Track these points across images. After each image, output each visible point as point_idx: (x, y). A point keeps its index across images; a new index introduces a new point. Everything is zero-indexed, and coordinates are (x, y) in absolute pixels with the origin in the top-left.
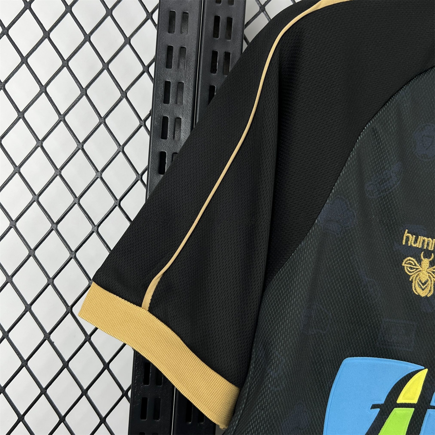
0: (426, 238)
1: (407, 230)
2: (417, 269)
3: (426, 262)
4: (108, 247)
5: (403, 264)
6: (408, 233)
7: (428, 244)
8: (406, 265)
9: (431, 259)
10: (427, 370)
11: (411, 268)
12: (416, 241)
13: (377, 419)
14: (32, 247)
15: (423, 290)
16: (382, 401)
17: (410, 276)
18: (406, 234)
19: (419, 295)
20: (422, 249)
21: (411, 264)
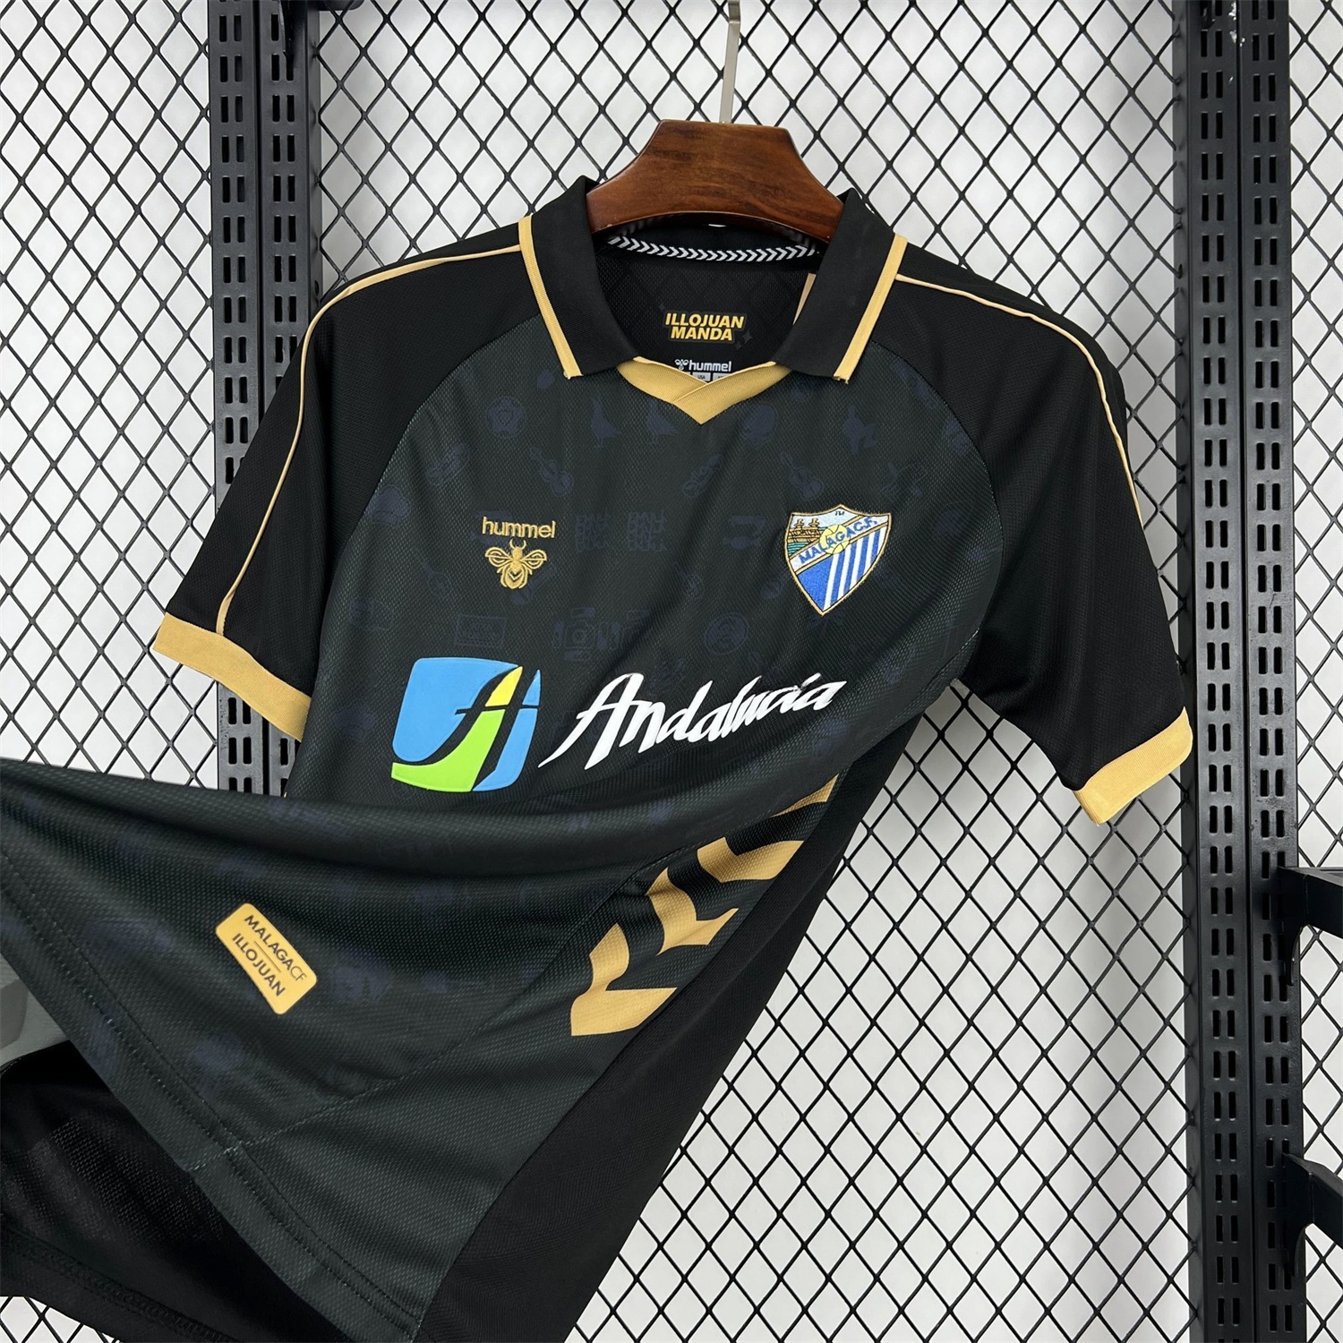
0: (512, 524)
1: (485, 518)
2: (506, 560)
3: (517, 551)
4: (181, 573)
5: (486, 555)
6: (488, 520)
7: (517, 531)
8: (490, 556)
9: (523, 548)
10: (521, 668)
11: (497, 559)
12: (500, 528)
13: (461, 724)
14: (100, 582)
15: (514, 581)
16: (469, 706)
17: (497, 568)
18: (485, 522)
19: (508, 588)
20: (509, 538)
21: (497, 555)
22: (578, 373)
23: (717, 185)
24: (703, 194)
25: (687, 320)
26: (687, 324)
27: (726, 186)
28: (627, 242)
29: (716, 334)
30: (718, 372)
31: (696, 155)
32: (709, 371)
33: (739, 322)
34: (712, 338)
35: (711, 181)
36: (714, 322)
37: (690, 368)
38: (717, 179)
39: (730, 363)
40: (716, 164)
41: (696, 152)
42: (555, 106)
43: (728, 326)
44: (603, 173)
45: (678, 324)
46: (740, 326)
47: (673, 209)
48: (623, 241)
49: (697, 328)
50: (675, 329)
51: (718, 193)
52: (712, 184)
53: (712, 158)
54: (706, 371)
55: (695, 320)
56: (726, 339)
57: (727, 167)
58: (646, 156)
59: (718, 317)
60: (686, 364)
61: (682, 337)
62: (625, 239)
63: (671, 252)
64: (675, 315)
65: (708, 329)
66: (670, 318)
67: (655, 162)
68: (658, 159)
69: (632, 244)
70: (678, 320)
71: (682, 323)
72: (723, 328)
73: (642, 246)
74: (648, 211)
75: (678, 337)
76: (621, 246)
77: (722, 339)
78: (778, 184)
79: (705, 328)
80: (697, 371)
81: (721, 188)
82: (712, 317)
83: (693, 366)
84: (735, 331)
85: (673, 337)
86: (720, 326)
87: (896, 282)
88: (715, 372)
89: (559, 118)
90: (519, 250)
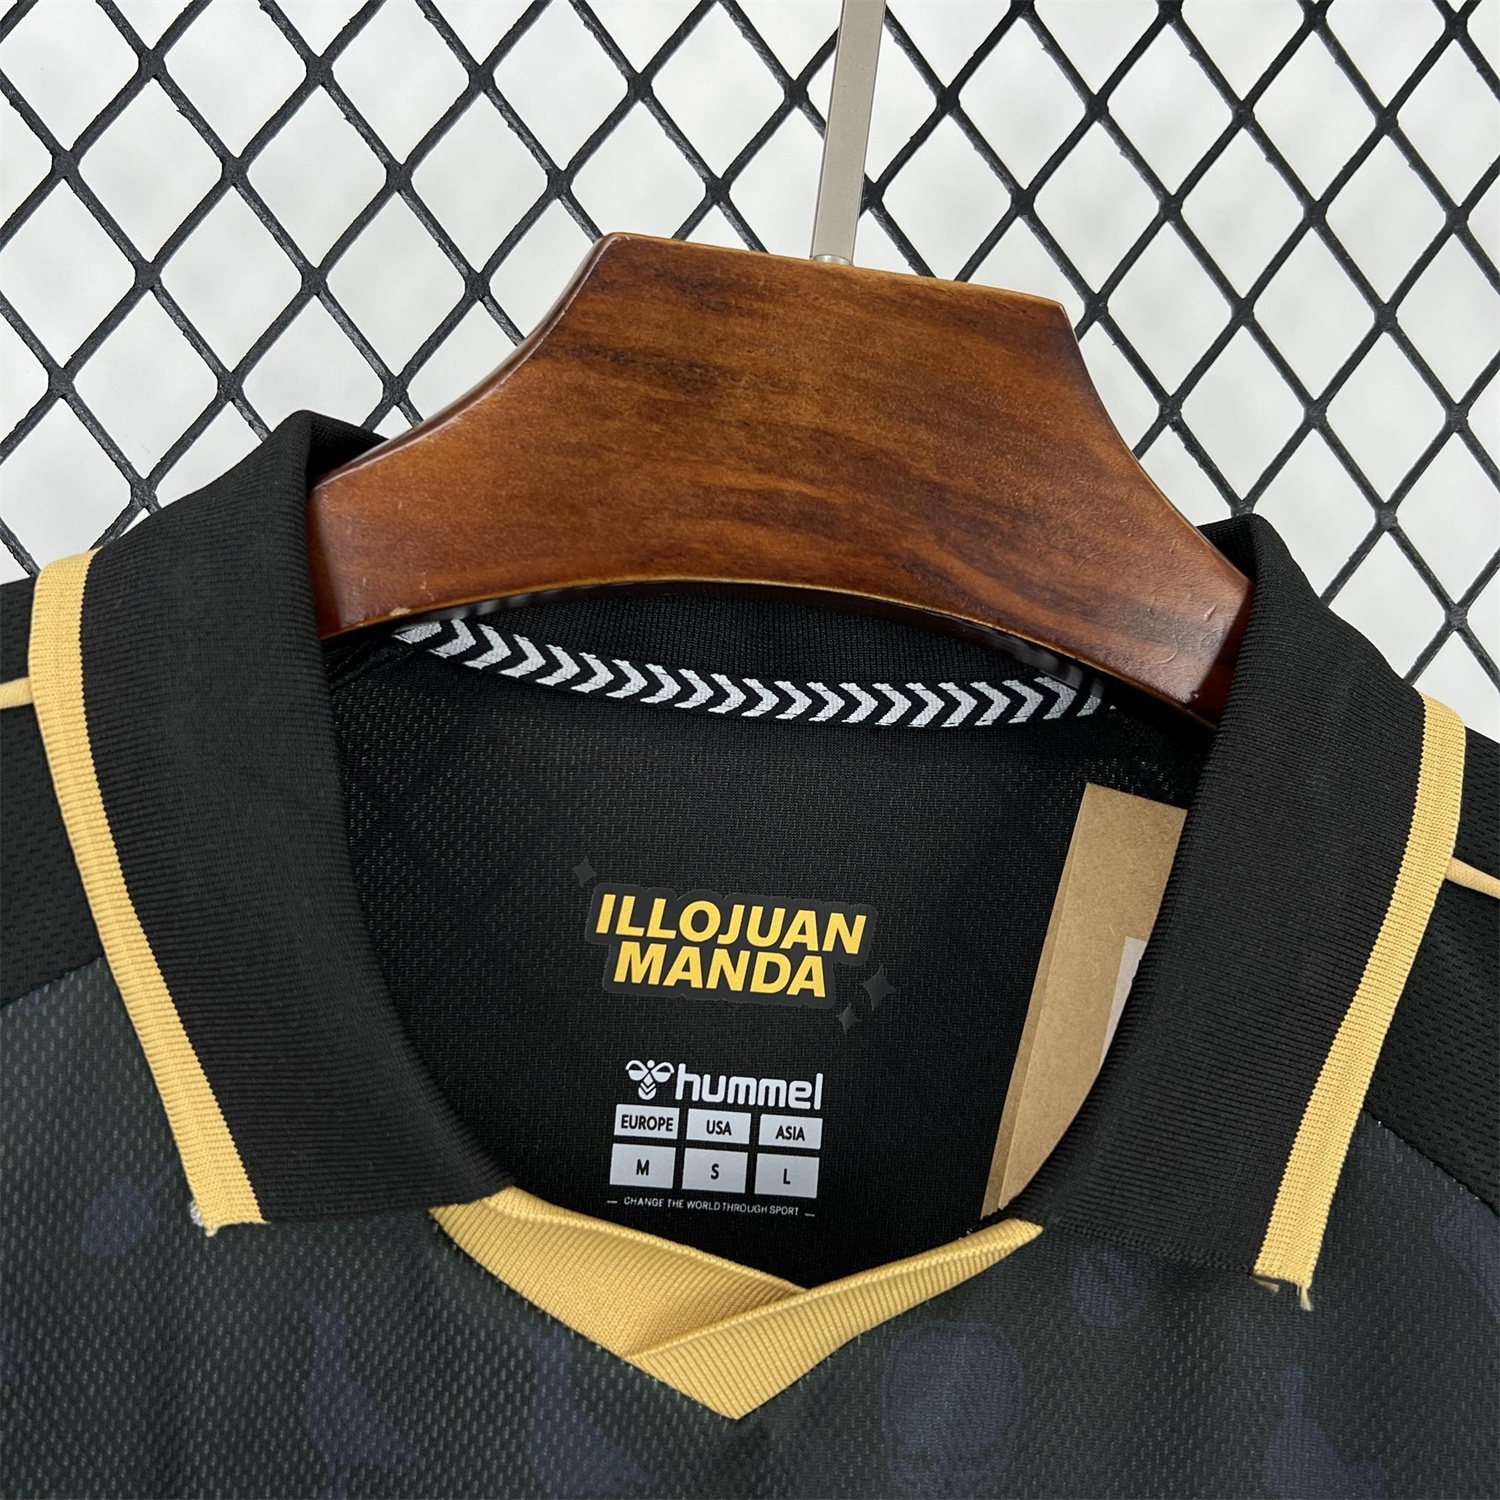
22: (248, 1211)
23: (805, 489)
24: (755, 519)
25: (670, 920)
26: (671, 934)
27: (839, 497)
28: (465, 640)
29: (772, 972)
30: (776, 1110)
31: (733, 375)
32: (745, 1108)
33: (849, 933)
34: (758, 986)
35: (789, 475)
36: (764, 931)
37: (679, 1096)
38: (809, 468)
39: (820, 1077)
40: (805, 413)
41: (733, 362)
42: (237, 153)
43: (813, 946)
44: (395, 390)
45: (639, 932)
46: (852, 945)
47: (643, 566)
48: (449, 634)
49: (707, 949)
50: (630, 950)
51: (810, 519)
52: (791, 486)
53: (792, 389)
54: (735, 1107)
55: (700, 922)
56: (806, 993)
57: (844, 424)
58: (545, 364)
59: (779, 914)
60: (663, 1077)
61: (654, 980)
62: (459, 625)
63: (621, 680)
64: (629, 902)
65: (744, 956)
66: (613, 912)
67: (580, 389)
68: (592, 379)
69: (483, 646)
70: (641, 917)
71: (655, 930)
72: (797, 954)
73: (518, 656)
74: (547, 566)
75: (637, 979)
76: (444, 651)
77: (793, 991)
78: (1028, 501)
79: (734, 951)
80: (702, 1105)
81: (821, 503)
82: (757, 912)
83: (688, 1086)
84: (836, 963)
85: (620, 976)
86: (786, 944)
87: (1449, 888)
88: (766, 1109)
89: (251, 196)
90: (22, 700)
